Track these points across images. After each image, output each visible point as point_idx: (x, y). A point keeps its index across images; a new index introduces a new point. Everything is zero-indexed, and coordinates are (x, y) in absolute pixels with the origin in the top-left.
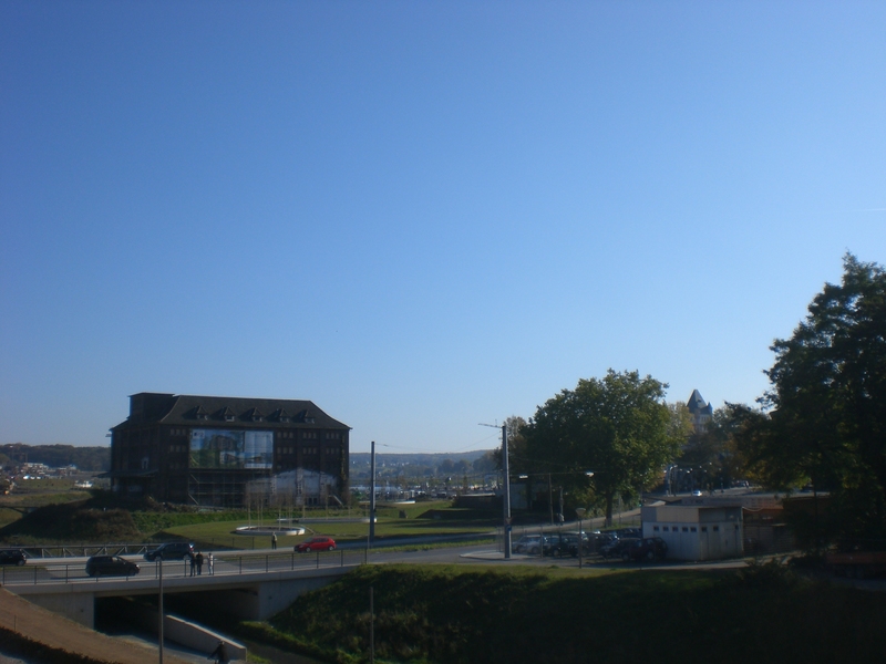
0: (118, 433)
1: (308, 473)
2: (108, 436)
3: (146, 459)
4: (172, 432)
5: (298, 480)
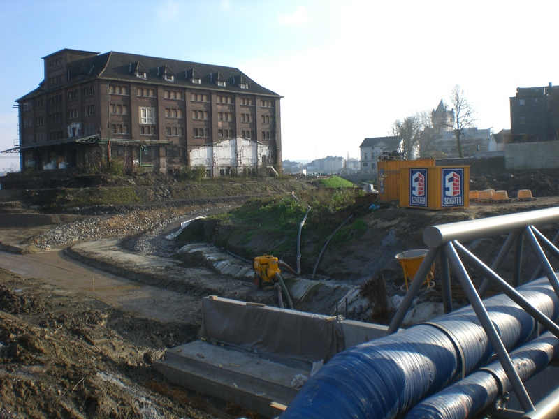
1: (247, 143)
2: (15, 107)
3: (77, 126)
4: (111, 90)
5: (238, 149)
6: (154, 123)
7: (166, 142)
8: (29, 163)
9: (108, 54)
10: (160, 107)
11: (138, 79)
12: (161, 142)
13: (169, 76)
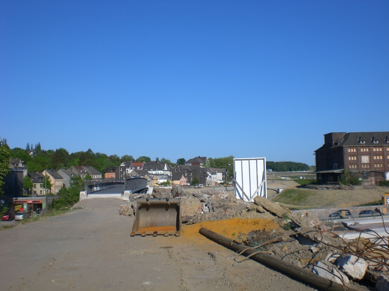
0: (319, 153)
2: (314, 154)
3: (336, 164)
4: (349, 150)
6: (369, 162)
7: (374, 170)
8: (320, 178)
9: (350, 133)
10: (371, 155)
11: (361, 145)
12: (372, 170)
13: (376, 141)
